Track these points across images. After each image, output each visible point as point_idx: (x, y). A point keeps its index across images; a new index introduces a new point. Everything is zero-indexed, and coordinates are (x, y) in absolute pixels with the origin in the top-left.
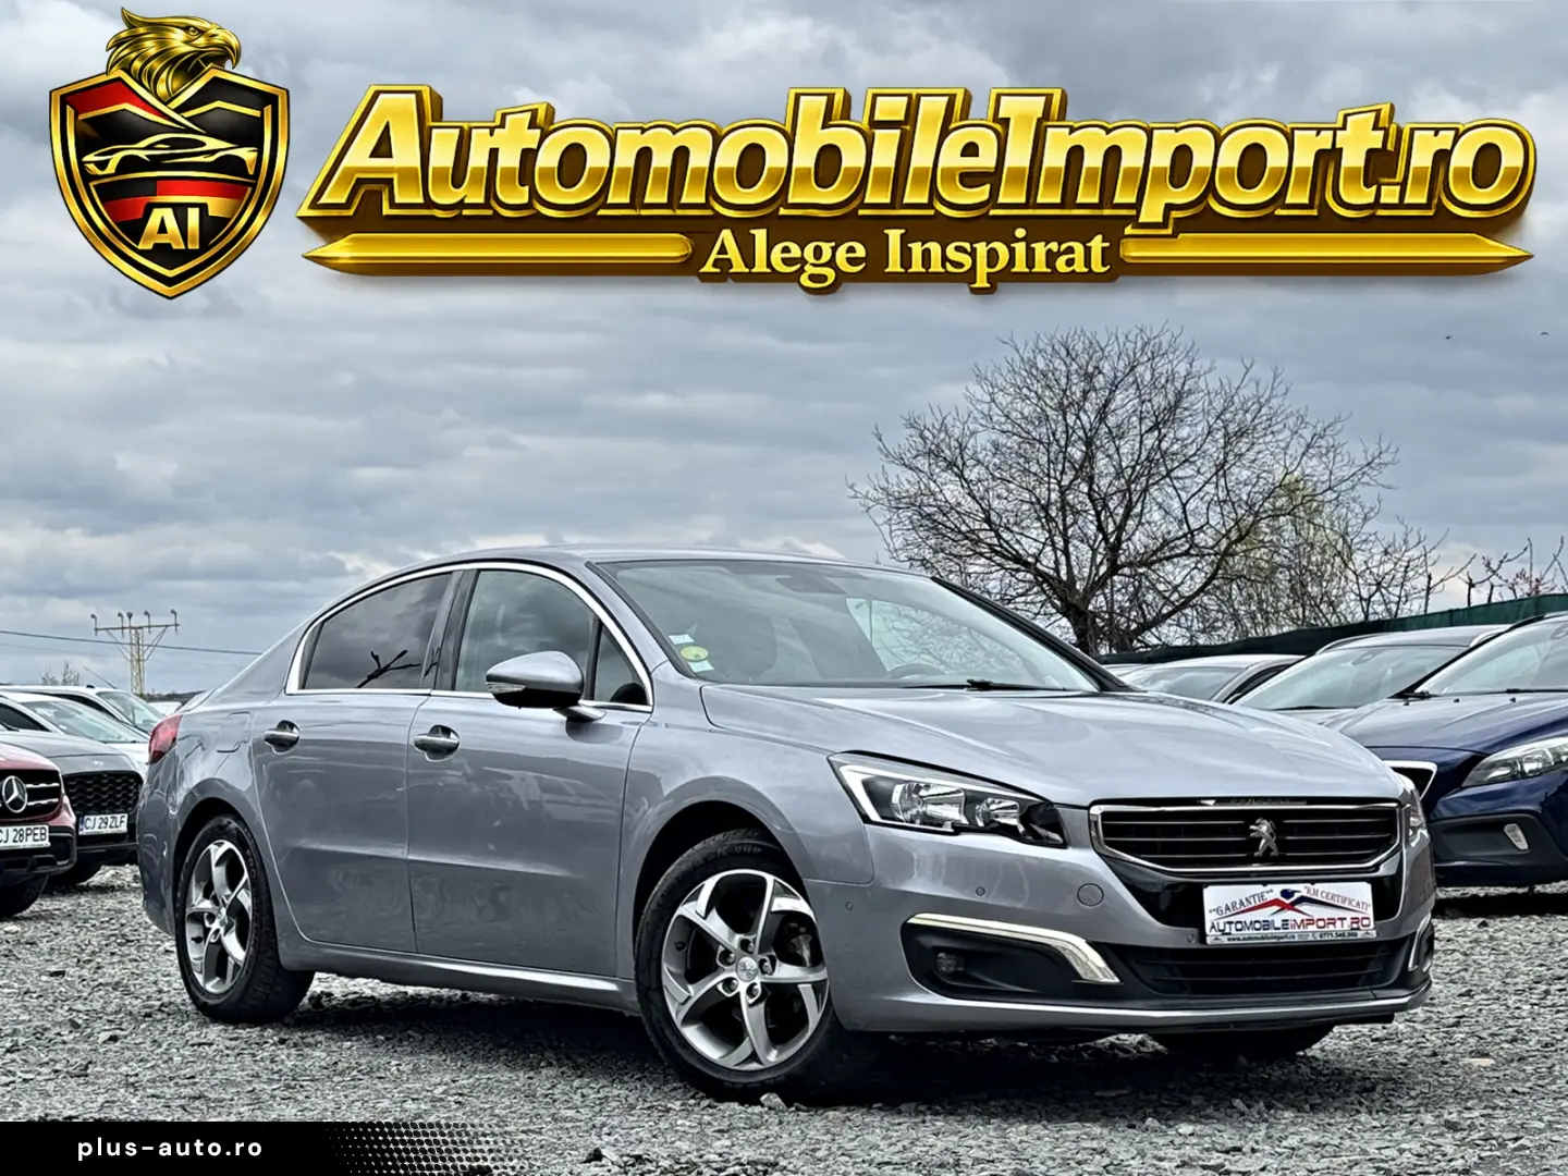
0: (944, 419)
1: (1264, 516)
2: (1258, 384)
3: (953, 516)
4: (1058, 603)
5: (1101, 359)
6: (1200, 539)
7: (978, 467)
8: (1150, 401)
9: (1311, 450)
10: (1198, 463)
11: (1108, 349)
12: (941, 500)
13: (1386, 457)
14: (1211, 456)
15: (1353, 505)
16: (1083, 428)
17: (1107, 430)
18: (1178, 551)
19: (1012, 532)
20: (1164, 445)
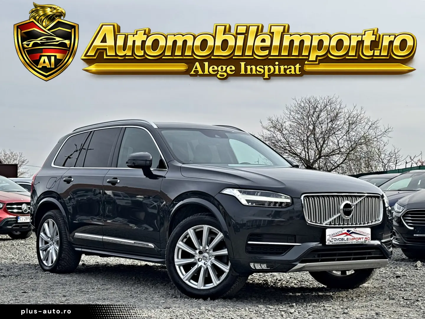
0: (278, 118)
1: (358, 144)
2: (357, 111)
3: (280, 143)
4: (306, 165)
5: (318, 104)
6: (342, 150)
7: (286, 131)
8: (330, 114)
9: (371, 128)
10: (342, 130)
11: (320, 101)
12: (276, 139)
13: (390, 130)
14: (345, 129)
15: (381, 142)
16: (313, 121)
17: (319, 122)
18: (336, 153)
19: (294, 147)
20: (333, 126)
